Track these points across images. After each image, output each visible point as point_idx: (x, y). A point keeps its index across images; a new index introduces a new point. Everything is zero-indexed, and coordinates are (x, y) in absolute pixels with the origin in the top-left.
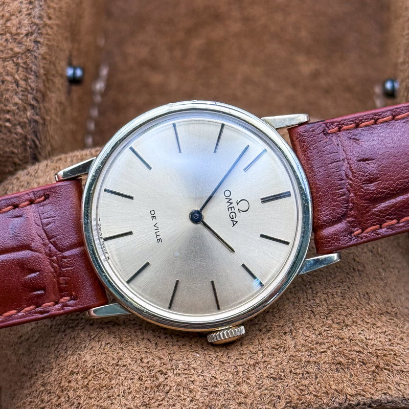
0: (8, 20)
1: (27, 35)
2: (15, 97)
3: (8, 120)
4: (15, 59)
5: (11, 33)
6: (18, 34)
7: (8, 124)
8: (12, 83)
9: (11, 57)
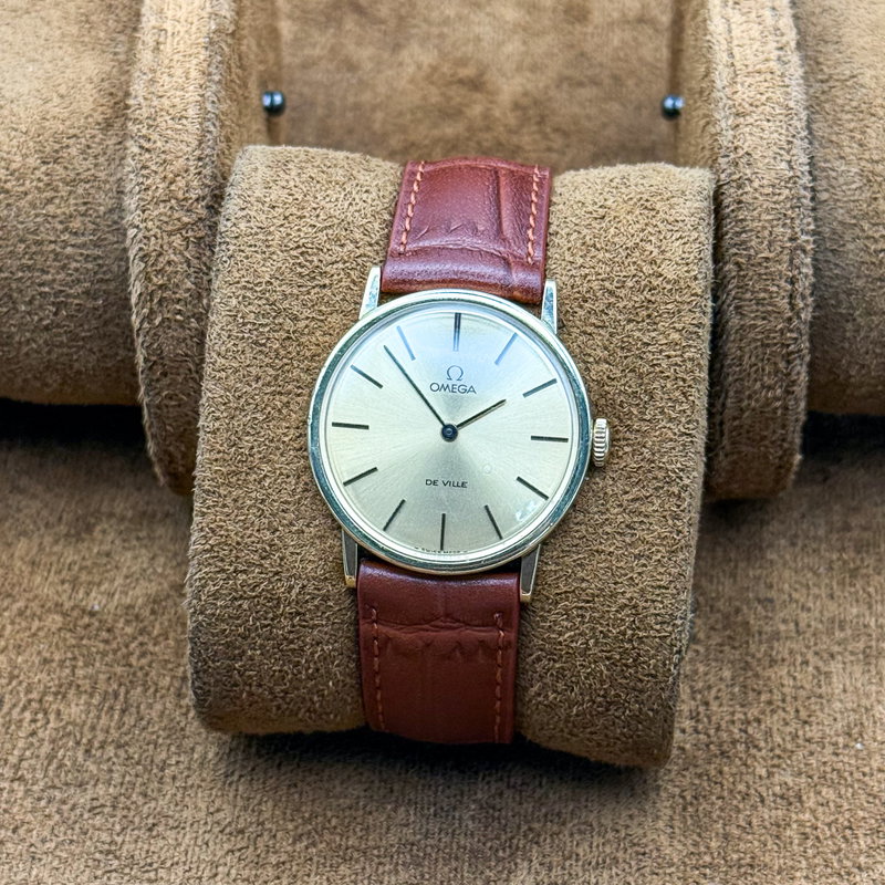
0: (171, 183)
1: (197, 200)
2: (186, 280)
3: (179, 312)
4: (184, 232)
5: (176, 199)
6: (186, 199)
7: (178, 317)
8: (181, 263)
9: (179, 229)
